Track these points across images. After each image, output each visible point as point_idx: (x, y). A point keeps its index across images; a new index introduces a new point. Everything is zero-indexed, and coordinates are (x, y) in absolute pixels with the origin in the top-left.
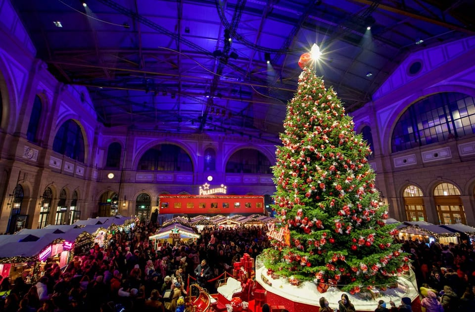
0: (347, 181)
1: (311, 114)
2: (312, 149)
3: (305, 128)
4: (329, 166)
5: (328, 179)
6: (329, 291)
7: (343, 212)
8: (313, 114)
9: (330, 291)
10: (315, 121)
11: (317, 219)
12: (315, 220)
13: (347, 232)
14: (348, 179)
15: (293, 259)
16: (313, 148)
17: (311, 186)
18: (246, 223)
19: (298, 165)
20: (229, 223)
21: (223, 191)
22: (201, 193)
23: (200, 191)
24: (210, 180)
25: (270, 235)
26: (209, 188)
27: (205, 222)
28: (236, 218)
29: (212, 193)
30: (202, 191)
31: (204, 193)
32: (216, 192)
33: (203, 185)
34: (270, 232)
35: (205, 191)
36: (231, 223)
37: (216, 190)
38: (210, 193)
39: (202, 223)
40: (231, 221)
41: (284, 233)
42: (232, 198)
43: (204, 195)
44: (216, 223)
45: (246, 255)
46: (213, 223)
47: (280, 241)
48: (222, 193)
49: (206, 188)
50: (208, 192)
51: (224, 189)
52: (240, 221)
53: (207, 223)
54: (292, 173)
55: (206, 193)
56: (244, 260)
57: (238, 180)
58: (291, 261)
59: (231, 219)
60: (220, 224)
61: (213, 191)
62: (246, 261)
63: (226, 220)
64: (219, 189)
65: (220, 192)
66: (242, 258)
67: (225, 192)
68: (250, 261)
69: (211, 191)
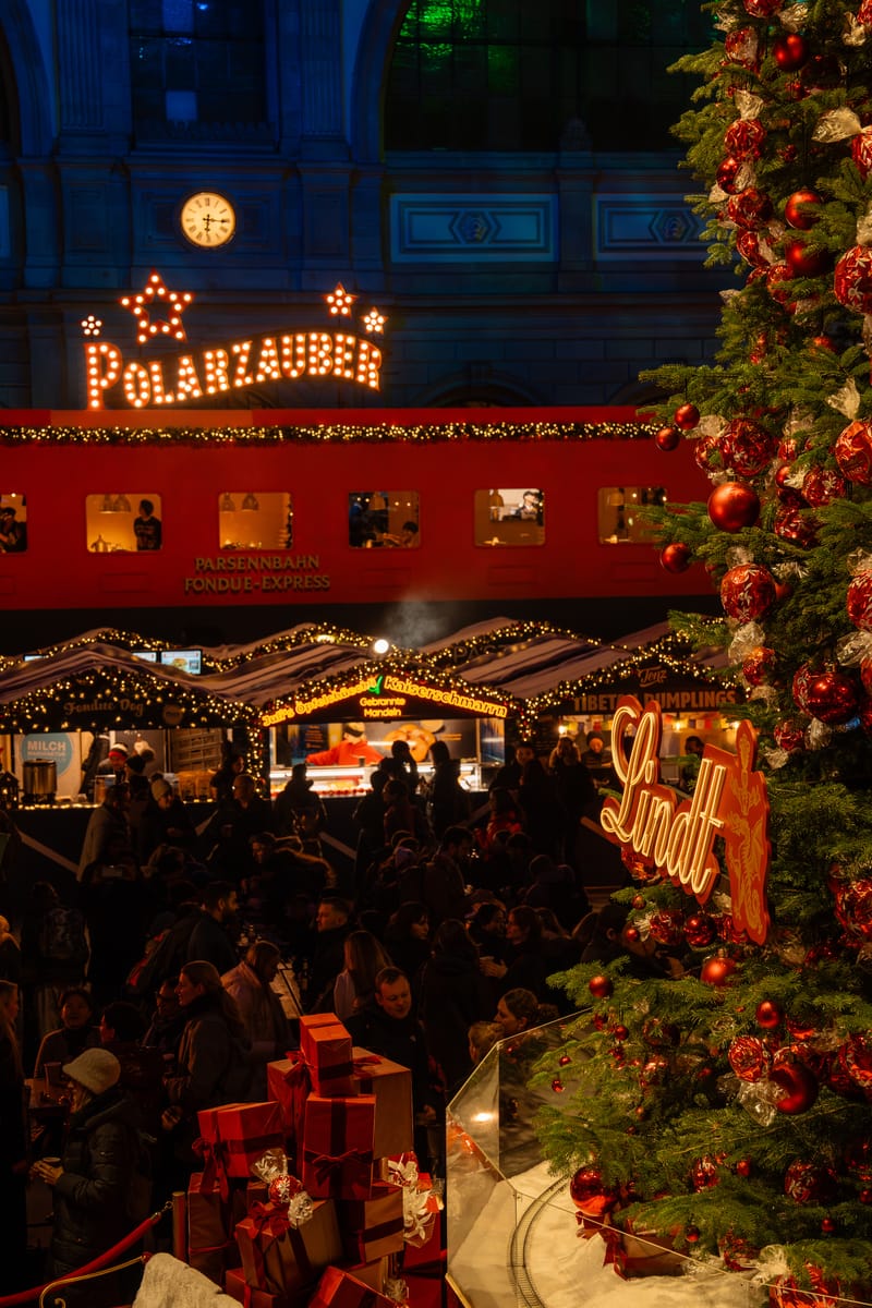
15: (808, 1079)
18: (567, 708)
20: (391, 707)
21: (347, 365)
22: (104, 383)
23: (93, 361)
24: (203, 242)
25: (628, 826)
26: (183, 326)
27: (121, 695)
28: (479, 649)
29: (224, 387)
30: (114, 365)
31: (136, 381)
32: (267, 376)
33: (125, 302)
34: (626, 798)
35: (145, 365)
36: (401, 702)
37: (273, 353)
38: (203, 384)
39: (95, 707)
40: (408, 683)
41: (727, 805)
42: (450, 434)
43: (138, 404)
44: (243, 711)
45: (318, 1036)
46: (204, 712)
47: (697, 890)
48: (341, 378)
49: (153, 329)
50: (179, 378)
51: (360, 333)
52: (505, 687)
53: (140, 709)
54: (856, 124)
55: (158, 389)
56: (299, 1078)
57: (534, 237)
58: (799, 1099)
59: (408, 669)
60: (281, 715)
61: (233, 361)
62: (310, 1089)
63: (352, 672)
64: (308, 343)
65: (313, 371)
66: (285, 1066)
67: (366, 373)
68: (356, 1096)
69: (210, 366)
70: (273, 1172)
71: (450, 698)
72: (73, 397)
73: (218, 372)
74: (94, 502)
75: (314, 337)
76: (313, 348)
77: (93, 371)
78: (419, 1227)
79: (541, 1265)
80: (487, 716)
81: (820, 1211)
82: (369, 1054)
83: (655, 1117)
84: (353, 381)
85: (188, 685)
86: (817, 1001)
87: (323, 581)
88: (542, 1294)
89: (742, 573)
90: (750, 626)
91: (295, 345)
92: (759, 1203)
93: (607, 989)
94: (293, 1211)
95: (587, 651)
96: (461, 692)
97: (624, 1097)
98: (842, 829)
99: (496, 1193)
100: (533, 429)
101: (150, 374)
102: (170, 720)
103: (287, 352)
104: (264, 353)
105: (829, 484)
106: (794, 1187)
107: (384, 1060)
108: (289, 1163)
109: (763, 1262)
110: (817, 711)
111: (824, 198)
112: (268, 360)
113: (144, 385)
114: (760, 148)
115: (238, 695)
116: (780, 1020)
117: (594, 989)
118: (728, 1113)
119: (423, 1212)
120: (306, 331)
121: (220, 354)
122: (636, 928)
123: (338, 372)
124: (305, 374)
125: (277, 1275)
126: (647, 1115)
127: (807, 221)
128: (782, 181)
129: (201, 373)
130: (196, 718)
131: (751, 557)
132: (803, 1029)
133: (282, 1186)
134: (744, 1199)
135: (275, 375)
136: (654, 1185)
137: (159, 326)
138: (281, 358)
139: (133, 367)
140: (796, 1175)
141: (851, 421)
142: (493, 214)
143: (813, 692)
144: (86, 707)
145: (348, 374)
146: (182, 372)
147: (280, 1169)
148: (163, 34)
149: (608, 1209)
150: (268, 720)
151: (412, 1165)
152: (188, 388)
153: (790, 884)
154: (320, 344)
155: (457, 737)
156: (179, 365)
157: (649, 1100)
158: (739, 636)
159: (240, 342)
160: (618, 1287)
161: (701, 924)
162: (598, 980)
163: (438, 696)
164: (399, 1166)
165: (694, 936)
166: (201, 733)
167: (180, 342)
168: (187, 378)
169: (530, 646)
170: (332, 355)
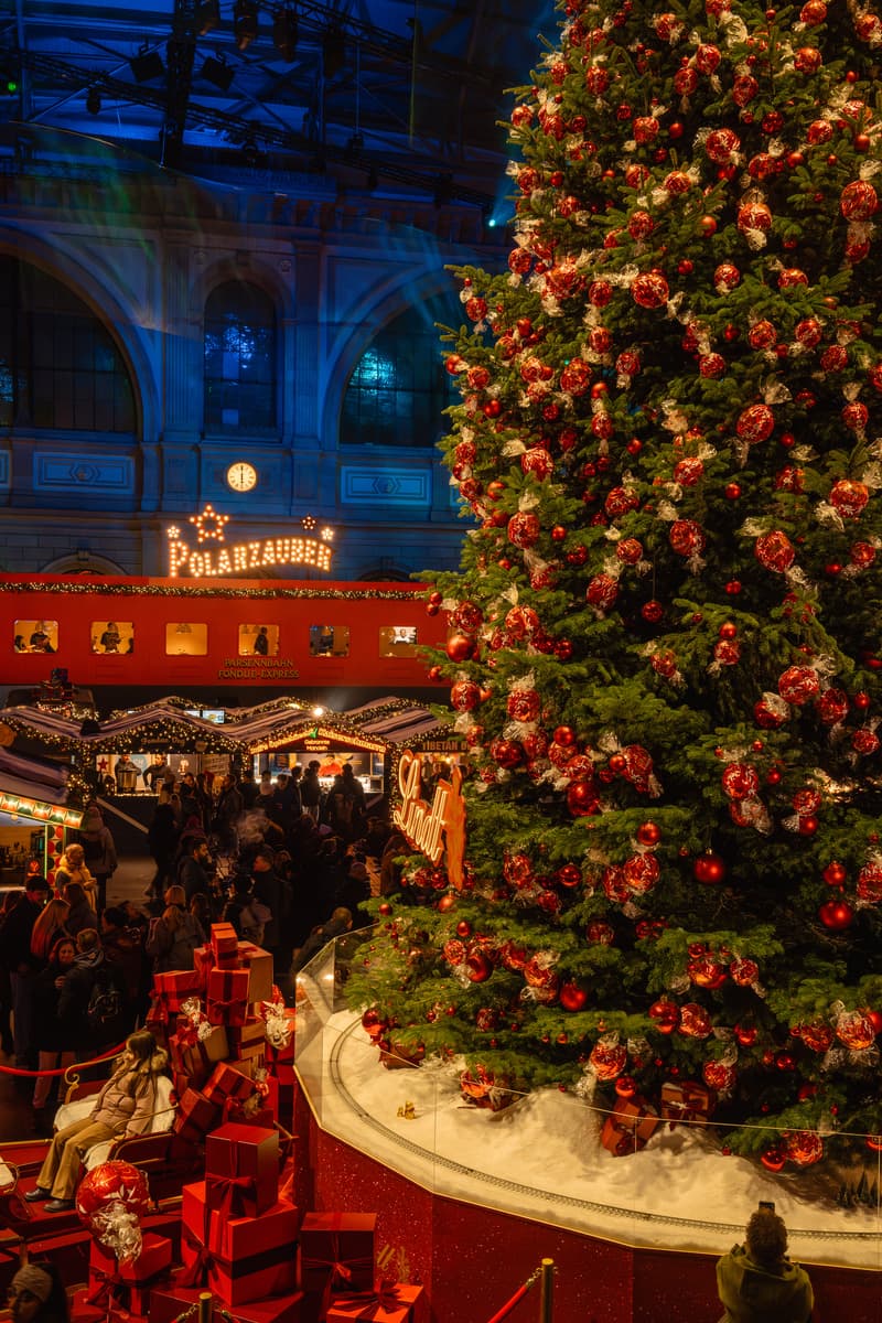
0: (826, 511)
1: (684, 37)
2: (647, 292)
3: (631, 145)
4: (741, 410)
5: (722, 493)
6: (655, 1146)
7: (774, 704)
8: (695, 39)
9: (664, 1144)
10: (707, 86)
11: (623, 742)
12: (611, 743)
13: (793, 823)
14: (839, 499)
15: (487, 964)
16: (656, 280)
17: (613, 534)
19: (565, 397)
20: (321, 745)
21: (312, 557)
22: (179, 563)
23: (173, 551)
24: (239, 489)
25: (405, 821)
26: (224, 533)
27: (173, 735)
28: (378, 713)
29: (244, 567)
30: (185, 553)
31: (196, 562)
32: (268, 561)
33: (192, 520)
34: (405, 805)
35: (202, 554)
36: (328, 742)
37: (272, 549)
38: (233, 565)
39: (158, 741)
40: (332, 732)
41: (448, 814)
42: (367, 596)
43: (197, 575)
44: (240, 745)
45: (219, 935)
46: (218, 745)
47: (433, 859)
48: (309, 564)
49: (207, 535)
50: (219, 561)
51: (320, 541)
52: (385, 736)
53: (183, 743)
54: (523, 448)
55: (208, 567)
56: (208, 959)
57: (418, 491)
58: (482, 974)
59: (332, 724)
60: (261, 748)
61: (250, 553)
62: (214, 965)
63: (301, 726)
64: (291, 545)
65: (293, 560)
66: (202, 951)
67: (322, 562)
68: (239, 969)
69: (237, 556)
70: (192, 1010)
71: (354, 741)
72: (162, 571)
73: (243, 557)
74: (171, 627)
75: (294, 541)
76: (294, 547)
77: (173, 557)
78: (283, 1038)
79: (346, 1061)
80: (374, 751)
81: (490, 1035)
82: (252, 945)
83: (414, 981)
84: (315, 566)
85: (211, 729)
86: (488, 922)
87: (295, 673)
88: (343, 1078)
89: (462, 687)
90: (466, 714)
91: (284, 545)
92: (459, 1030)
93: (389, 911)
94: (200, 1032)
95: (431, 718)
96: (360, 738)
97: (398, 970)
98: (510, 828)
99: (331, 1019)
100: (412, 595)
101: (204, 559)
102: (199, 750)
103: (279, 549)
104: (267, 549)
105: (505, 639)
106: (481, 1021)
107: (259, 949)
108: (202, 1005)
109: (454, 1063)
110: (501, 763)
111: (505, 486)
112: (269, 553)
113: (201, 565)
114: (474, 457)
115: (240, 736)
116: (469, 931)
117: (382, 911)
118: (448, 981)
119: (284, 1031)
120: (290, 538)
121: (243, 549)
122: (407, 878)
123: (307, 560)
124: (288, 562)
125: (191, 1067)
126: (409, 980)
127: (496, 498)
128: (490, 475)
129: (232, 559)
130: (214, 748)
131: (468, 677)
132: (483, 937)
133: (195, 1018)
134: (452, 1028)
135: (273, 561)
136: (408, 1019)
137: (210, 533)
138: (276, 552)
139: (195, 555)
140: (482, 1014)
141: (513, 606)
142: (397, 479)
143: (498, 752)
144: (153, 741)
145: (312, 562)
146: (221, 558)
147: (196, 1008)
148: (222, 380)
149: (382, 1031)
150: (253, 750)
151: (281, 1005)
152: (225, 567)
153: (487, 856)
154: (297, 546)
155: (360, 762)
156: (219, 554)
157: (411, 972)
158: (459, 721)
159: (254, 542)
160: (384, 1074)
161: (440, 876)
162: (384, 906)
163: (348, 740)
164: (273, 1006)
165: (436, 884)
166: (217, 756)
167: (221, 543)
168: (224, 562)
169: (403, 713)
170: (304, 551)
